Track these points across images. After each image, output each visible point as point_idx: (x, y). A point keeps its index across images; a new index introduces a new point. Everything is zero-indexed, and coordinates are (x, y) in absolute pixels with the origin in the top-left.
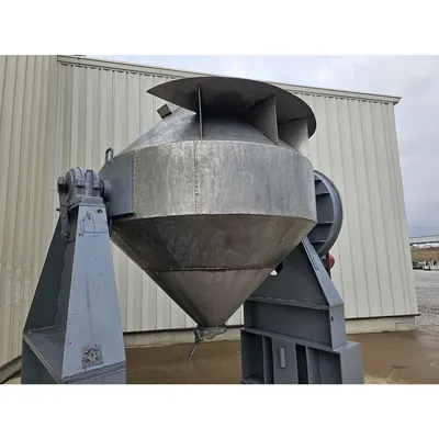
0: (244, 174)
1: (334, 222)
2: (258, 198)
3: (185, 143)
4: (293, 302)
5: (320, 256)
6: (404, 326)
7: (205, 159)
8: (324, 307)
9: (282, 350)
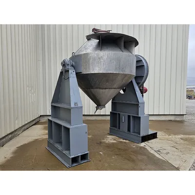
0: (112, 61)
1: (145, 75)
2: (116, 69)
3: (96, 53)
4: (128, 102)
5: (139, 87)
6: (178, 119)
7: (102, 57)
8: (137, 103)
9: (123, 117)
